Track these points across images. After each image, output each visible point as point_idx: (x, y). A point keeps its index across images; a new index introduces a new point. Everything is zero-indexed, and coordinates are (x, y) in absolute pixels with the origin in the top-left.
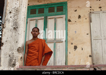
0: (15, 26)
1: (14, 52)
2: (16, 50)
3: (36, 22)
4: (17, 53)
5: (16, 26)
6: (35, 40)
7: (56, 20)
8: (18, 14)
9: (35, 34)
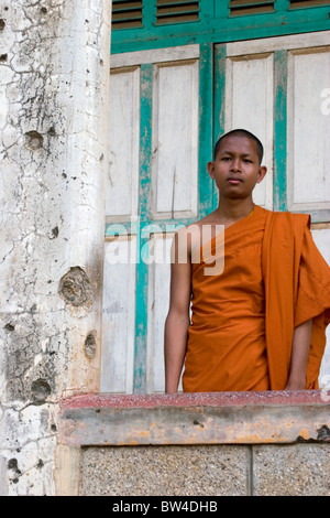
0: (34, 121)
1: (37, 300)
2: (55, 288)
3: (141, 82)
4: (61, 303)
5: (47, 125)
6: (234, 216)
7: (285, 66)
8: (55, 36)
9: (236, 175)
